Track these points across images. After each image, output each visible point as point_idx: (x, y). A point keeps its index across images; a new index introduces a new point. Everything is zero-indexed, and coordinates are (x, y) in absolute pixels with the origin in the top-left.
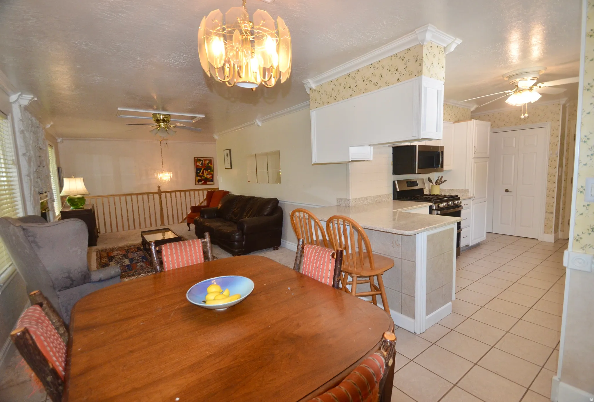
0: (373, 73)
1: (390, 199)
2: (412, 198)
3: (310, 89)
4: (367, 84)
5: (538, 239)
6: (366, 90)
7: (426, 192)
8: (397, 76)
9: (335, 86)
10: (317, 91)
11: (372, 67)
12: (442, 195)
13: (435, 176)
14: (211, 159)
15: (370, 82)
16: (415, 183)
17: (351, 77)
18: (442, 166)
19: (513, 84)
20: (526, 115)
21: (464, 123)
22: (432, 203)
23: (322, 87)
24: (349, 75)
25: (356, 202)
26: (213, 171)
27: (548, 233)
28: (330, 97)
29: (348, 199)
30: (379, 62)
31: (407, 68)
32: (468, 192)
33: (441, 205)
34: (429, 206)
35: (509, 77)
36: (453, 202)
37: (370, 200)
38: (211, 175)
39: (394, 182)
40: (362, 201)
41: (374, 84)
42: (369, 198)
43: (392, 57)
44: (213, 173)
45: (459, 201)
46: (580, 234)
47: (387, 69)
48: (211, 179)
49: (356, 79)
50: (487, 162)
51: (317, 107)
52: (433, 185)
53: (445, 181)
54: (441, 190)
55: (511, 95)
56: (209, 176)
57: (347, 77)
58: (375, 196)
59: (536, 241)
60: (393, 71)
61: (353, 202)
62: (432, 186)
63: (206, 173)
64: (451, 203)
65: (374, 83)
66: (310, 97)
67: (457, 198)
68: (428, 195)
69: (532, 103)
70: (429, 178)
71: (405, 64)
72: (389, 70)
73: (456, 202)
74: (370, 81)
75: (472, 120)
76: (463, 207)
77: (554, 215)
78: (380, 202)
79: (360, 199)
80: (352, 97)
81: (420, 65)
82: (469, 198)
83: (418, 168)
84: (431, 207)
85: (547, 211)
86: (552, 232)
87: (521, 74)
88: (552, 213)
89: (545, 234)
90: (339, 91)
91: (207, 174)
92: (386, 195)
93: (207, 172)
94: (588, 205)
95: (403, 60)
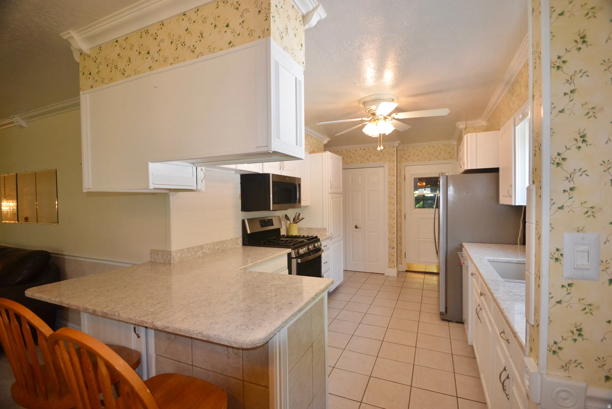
0: (187, 29)
1: (238, 244)
2: (267, 243)
3: (81, 54)
4: (177, 49)
5: (384, 274)
6: (176, 59)
7: (283, 232)
8: (229, 36)
9: (122, 49)
10: (93, 58)
11: (186, 19)
12: (300, 236)
13: (291, 213)
15: (182, 45)
16: (270, 222)
17: (149, 34)
18: (300, 202)
19: (369, 111)
20: (382, 148)
21: (319, 155)
22: (291, 249)
23: (100, 51)
24: (147, 31)
25: (183, 255)
27: (391, 268)
28: (113, 68)
29: (168, 252)
30: (198, 10)
31: (245, 23)
32: (326, 231)
33: (302, 251)
34: (288, 254)
35: (364, 103)
36: (313, 245)
37: (207, 249)
39: (243, 221)
40: (193, 253)
41: (190, 49)
42: (206, 246)
43: (218, 4)
45: (319, 243)
46: (558, 340)
47: (212, 24)
49: (159, 39)
50: (341, 198)
51: (92, 87)
52: (291, 223)
53: (302, 219)
54: (299, 229)
55: (367, 124)
57: (144, 34)
58: (216, 242)
59: (382, 276)
60: (222, 28)
61: (176, 255)
62: (289, 224)
64: (312, 246)
65: (189, 47)
66: (81, 69)
67: (316, 239)
68: (285, 237)
69: (387, 135)
70: (286, 215)
71: (242, 16)
72: (214, 24)
73: (316, 245)
74: (182, 43)
75: (327, 152)
76: (323, 250)
77: (395, 250)
78: (223, 251)
79: (191, 250)
80: (152, 71)
81: (266, 19)
82: (328, 238)
83: (273, 203)
84: (289, 255)
85: (390, 246)
86: (394, 266)
87: (377, 101)
88: (393, 248)
89: (390, 269)
90: (129, 59)
92: (233, 239)
94: (570, 285)
95: (237, 8)
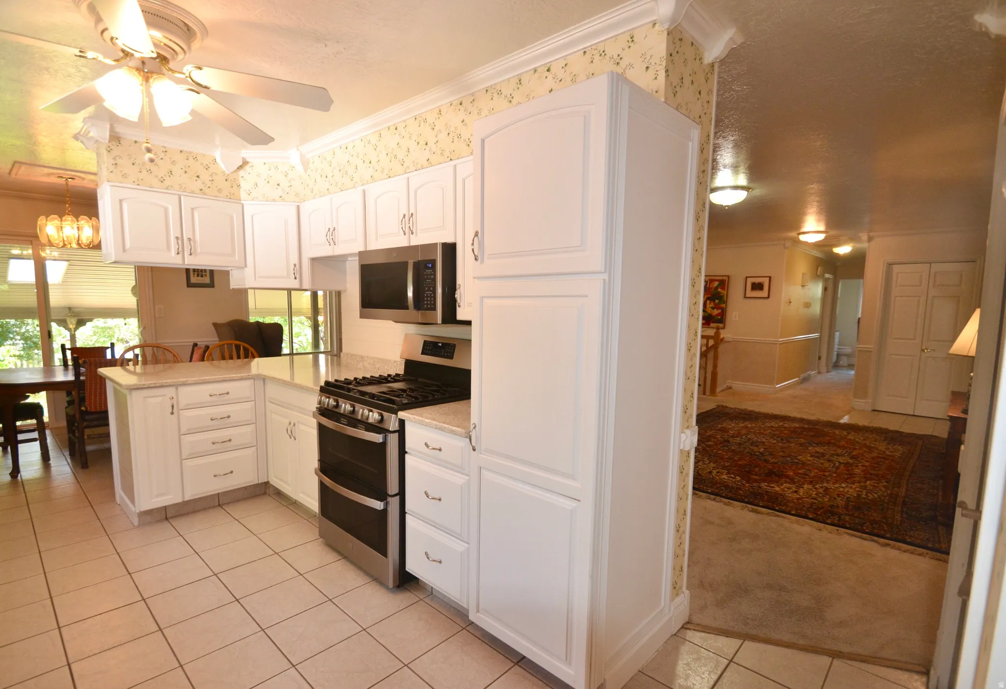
14: (724, 278)
26: (724, 303)
38: (720, 311)
44: (724, 306)
48: (719, 317)
56: (716, 312)
63: (711, 306)
91: (713, 308)
93: (712, 304)
